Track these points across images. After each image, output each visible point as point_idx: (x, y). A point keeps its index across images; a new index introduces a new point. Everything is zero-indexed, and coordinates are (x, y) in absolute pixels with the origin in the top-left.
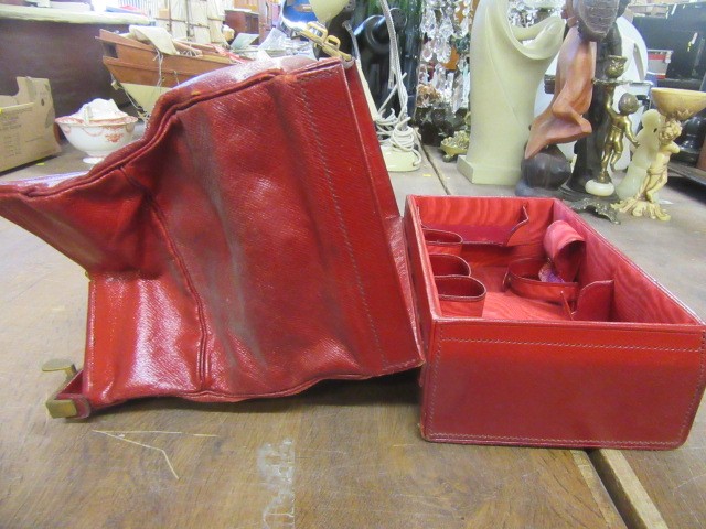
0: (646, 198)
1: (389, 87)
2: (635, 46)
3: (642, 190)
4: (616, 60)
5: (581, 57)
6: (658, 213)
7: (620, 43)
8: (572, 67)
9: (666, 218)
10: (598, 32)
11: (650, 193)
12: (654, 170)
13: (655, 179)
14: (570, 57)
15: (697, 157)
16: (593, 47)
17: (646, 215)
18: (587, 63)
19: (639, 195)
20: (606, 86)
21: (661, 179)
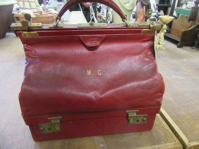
0: (159, 44)
1: (91, 18)
2: (154, 4)
3: (158, 42)
4: (150, 10)
5: (142, 10)
6: (162, 47)
7: (151, 5)
8: (140, 12)
9: (164, 48)
10: (146, 4)
11: (160, 43)
12: (161, 37)
13: (161, 39)
14: (139, 10)
15: (170, 31)
16: (144, 7)
17: (159, 48)
18: (143, 11)
19: (157, 43)
20: (148, 17)
21: (162, 39)
